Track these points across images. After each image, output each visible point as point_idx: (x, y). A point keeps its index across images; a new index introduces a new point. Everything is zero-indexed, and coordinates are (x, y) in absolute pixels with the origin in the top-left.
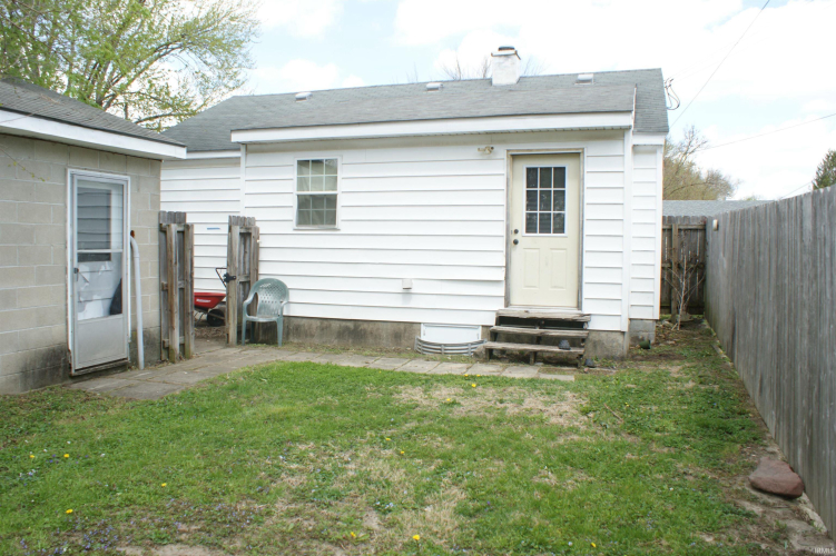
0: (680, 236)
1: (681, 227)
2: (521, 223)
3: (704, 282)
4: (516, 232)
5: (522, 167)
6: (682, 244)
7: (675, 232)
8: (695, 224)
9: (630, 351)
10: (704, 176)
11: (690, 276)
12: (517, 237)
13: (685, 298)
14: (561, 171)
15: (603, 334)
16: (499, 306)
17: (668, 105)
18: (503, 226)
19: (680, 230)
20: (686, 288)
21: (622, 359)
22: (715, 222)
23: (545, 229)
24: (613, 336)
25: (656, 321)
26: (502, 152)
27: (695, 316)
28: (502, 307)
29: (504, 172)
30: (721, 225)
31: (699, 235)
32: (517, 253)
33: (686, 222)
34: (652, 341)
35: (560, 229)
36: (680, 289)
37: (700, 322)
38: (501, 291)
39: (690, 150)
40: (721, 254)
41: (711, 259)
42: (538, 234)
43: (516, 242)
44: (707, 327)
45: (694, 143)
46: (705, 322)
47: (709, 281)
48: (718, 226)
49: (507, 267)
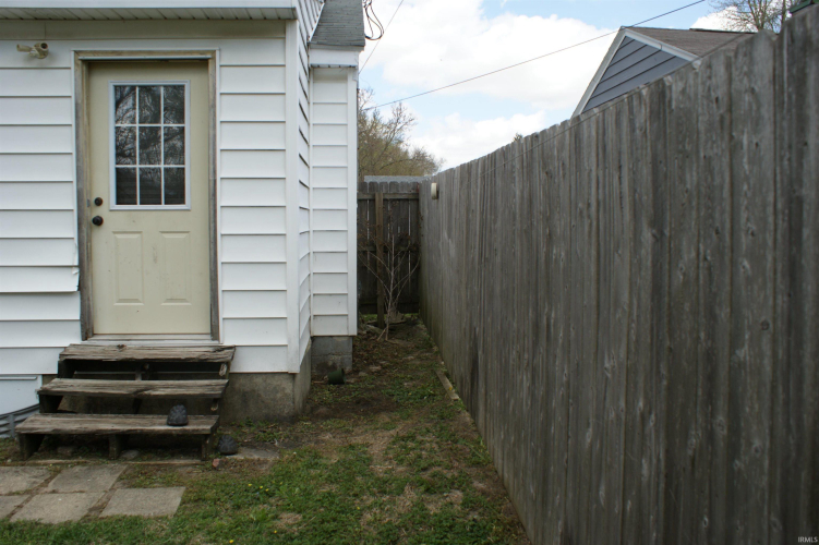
0: (385, 208)
1: (388, 197)
2: (106, 187)
3: (418, 270)
4: (99, 202)
5: (106, 85)
6: (388, 219)
7: (379, 203)
8: (405, 193)
9: (307, 400)
10: (411, 154)
11: (400, 262)
12: (101, 211)
13: (395, 294)
14: (177, 92)
15: (259, 380)
16: (70, 339)
17: (367, 32)
18: (72, 192)
19: (385, 200)
20: (396, 279)
21: (294, 419)
22: (434, 186)
23: (150, 197)
24: (275, 382)
25: (353, 337)
26: (66, 56)
27: (408, 315)
28: (78, 341)
29: (70, 91)
30: (443, 190)
31: (411, 207)
32: (102, 240)
33: (393, 191)
34: (348, 369)
35: (176, 194)
36: (387, 282)
37: (414, 323)
38: (73, 311)
39: (398, 127)
40: (445, 235)
41: (428, 239)
42: (139, 206)
43: (98, 222)
44: (425, 334)
45: (401, 119)
46: (421, 326)
47: (425, 270)
48: (438, 192)
49: (84, 267)
